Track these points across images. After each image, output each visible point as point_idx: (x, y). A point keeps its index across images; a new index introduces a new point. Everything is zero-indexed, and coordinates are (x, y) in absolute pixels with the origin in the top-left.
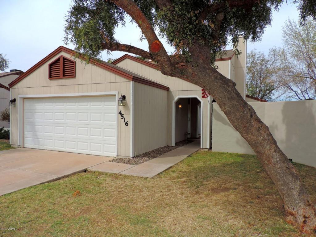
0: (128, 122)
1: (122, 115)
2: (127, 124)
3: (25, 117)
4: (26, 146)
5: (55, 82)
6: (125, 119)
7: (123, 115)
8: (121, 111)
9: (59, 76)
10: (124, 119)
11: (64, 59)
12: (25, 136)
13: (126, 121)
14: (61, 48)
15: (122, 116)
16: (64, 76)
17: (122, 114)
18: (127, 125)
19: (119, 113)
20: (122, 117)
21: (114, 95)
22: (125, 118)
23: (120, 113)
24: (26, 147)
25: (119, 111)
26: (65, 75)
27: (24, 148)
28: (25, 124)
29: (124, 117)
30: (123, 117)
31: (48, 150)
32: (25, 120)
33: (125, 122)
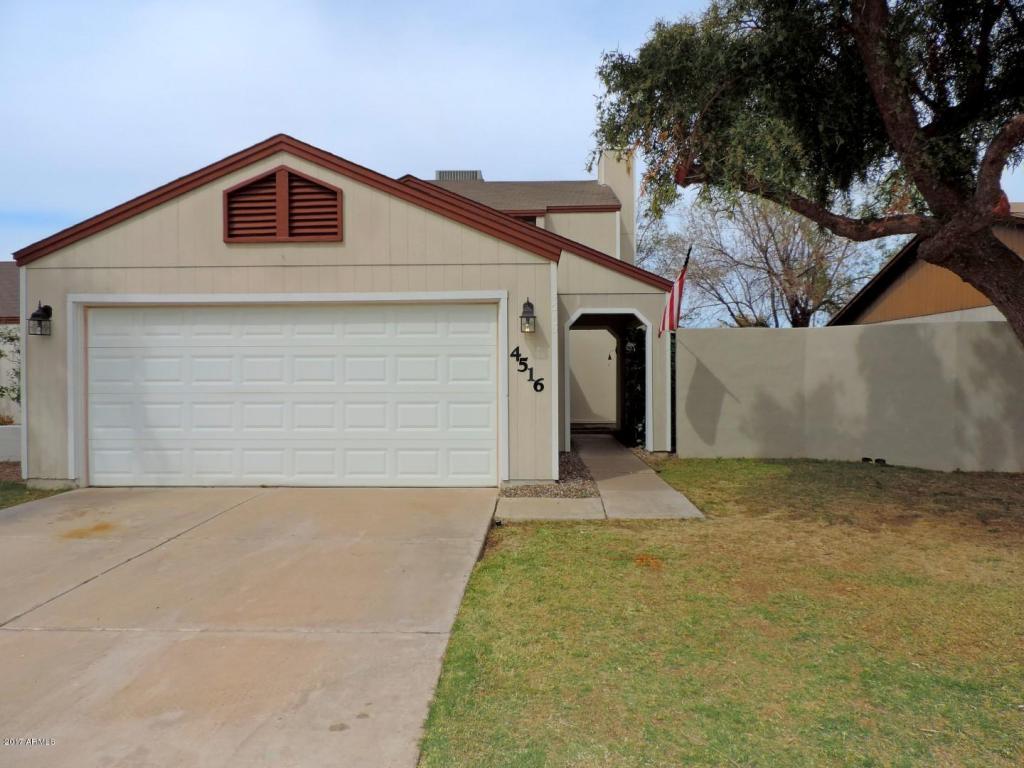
0: (542, 379)
1: (523, 362)
2: (538, 385)
3: (92, 377)
4: (98, 479)
5: (253, 253)
6: (534, 371)
7: (526, 359)
8: (517, 349)
9: (274, 234)
10: (528, 372)
11: (294, 177)
12: (93, 444)
13: (535, 378)
14: (281, 142)
15: (521, 364)
16: (291, 235)
17: (523, 356)
18: (539, 387)
19: (512, 355)
20: (522, 367)
21: (496, 303)
22: (531, 370)
23: (516, 354)
24: (96, 484)
25: (512, 349)
26: (297, 232)
27: (90, 487)
28: (92, 398)
29: (529, 367)
30: (526, 366)
31: (213, 487)
32: (92, 383)
33: (531, 379)
